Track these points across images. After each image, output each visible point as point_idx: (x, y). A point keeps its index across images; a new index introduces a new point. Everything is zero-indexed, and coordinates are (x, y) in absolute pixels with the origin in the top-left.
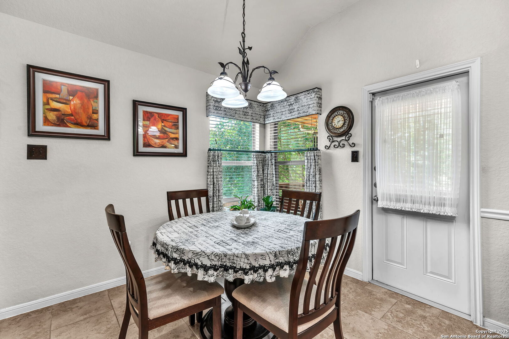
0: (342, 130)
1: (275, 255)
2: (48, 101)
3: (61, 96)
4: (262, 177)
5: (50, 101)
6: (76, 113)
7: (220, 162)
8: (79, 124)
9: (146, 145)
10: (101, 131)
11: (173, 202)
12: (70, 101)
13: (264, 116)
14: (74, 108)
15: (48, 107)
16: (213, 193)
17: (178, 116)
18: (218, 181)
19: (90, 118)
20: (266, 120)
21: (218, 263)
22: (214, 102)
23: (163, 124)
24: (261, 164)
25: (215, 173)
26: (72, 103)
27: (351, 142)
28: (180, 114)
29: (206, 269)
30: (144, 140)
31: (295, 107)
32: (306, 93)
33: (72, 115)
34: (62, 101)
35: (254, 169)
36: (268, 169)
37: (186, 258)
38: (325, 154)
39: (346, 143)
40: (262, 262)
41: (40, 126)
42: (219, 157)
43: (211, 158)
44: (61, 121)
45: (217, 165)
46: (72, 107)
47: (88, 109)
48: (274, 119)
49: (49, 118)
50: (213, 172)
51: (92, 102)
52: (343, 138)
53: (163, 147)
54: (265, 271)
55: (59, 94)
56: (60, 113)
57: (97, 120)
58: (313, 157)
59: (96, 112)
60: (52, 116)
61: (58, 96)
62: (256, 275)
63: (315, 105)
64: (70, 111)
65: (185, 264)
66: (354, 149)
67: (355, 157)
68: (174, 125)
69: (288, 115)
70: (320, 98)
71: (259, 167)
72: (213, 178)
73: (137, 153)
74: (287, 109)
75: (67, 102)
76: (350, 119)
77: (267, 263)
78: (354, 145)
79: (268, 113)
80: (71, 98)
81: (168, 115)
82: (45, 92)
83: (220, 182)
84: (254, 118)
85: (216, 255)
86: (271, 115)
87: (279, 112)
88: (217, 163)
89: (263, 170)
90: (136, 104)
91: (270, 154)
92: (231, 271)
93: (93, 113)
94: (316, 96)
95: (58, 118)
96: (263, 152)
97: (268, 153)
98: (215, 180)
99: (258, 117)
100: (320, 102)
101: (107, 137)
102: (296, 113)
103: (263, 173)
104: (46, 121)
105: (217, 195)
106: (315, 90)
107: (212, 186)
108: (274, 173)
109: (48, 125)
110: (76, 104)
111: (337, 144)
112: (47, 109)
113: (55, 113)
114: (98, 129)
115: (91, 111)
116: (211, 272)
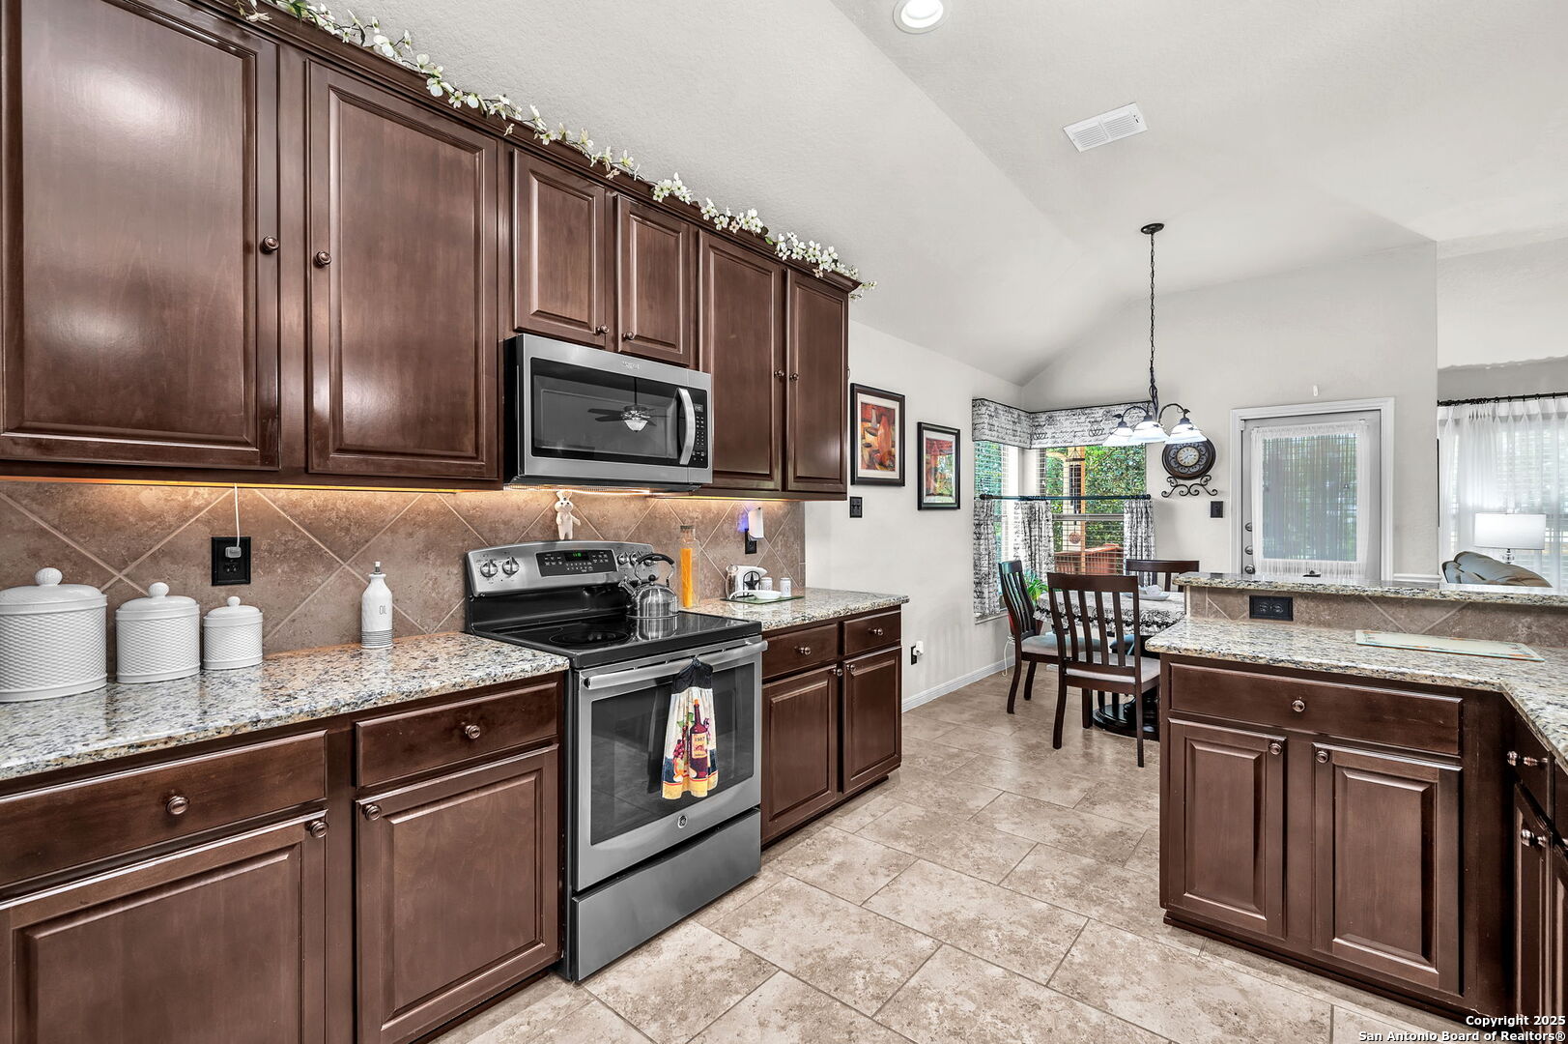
0: (1194, 470)
9: (928, 491)
13: (1032, 435)
17: (952, 442)
20: (1035, 441)
25: (990, 536)
27: (1210, 487)
28: (954, 440)
30: (927, 485)
38: (1161, 504)
39: (1200, 488)
50: (988, 533)
52: (1198, 481)
53: (941, 494)
66: (1216, 498)
67: (1217, 510)
72: (988, 544)
73: (921, 504)
74: (1086, 429)
76: (1209, 454)
78: (1215, 492)
81: (945, 442)
87: (1066, 432)
90: (921, 428)
91: (1043, 502)
101: (901, 481)
107: (987, 557)
108: (1051, 534)
111: (1185, 490)
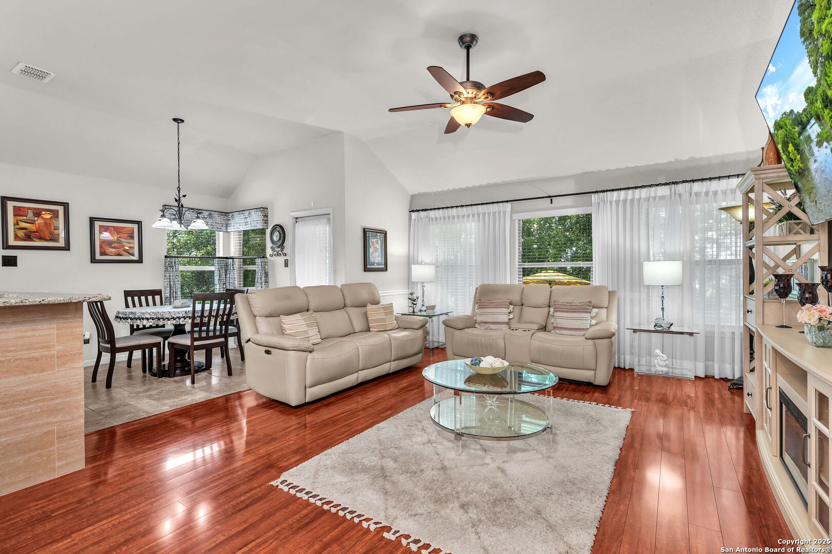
0: (279, 243)
1: (186, 313)
2: (17, 222)
3: (28, 218)
4: (224, 281)
5: (19, 222)
6: (40, 230)
7: (177, 268)
8: (41, 238)
9: (102, 254)
10: (62, 243)
11: (129, 299)
12: (35, 221)
13: (227, 224)
14: (39, 227)
15: (17, 227)
16: (170, 295)
17: (133, 228)
18: (175, 284)
19: (51, 233)
20: (228, 228)
21: (155, 317)
22: (170, 215)
23: (118, 236)
24: (223, 269)
25: (171, 277)
26: (37, 222)
27: (284, 252)
28: (135, 227)
29: (148, 319)
30: (100, 250)
31: (249, 220)
32: (255, 210)
33: (37, 232)
34: (28, 221)
35: (217, 273)
36: (230, 273)
37: (137, 317)
38: (270, 261)
39: (281, 253)
40: (178, 316)
41: (12, 242)
42: (176, 263)
43: (167, 264)
44: (28, 237)
45: (175, 270)
46: (37, 226)
47: (51, 226)
48: (251, 226)
49: (19, 235)
50: (170, 276)
51: (54, 222)
52: (280, 249)
53: (119, 255)
54: (180, 319)
55: (26, 216)
56: (27, 231)
57: (58, 235)
58: (260, 264)
59: (57, 228)
60: (21, 233)
61: (25, 218)
62: (175, 321)
63: (261, 221)
64: (35, 228)
65: (136, 320)
66: (286, 258)
67: (286, 264)
68: (130, 236)
69: (244, 227)
70: (266, 216)
71: (221, 272)
72: (170, 282)
73: (93, 260)
74: (243, 221)
75: (33, 222)
76: (283, 234)
77: (181, 315)
78: (286, 255)
79: (229, 222)
80: (36, 218)
81: (123, 228)
82: (15, 215)
83: (176, 285)
84: (214, 227)
85: (153, 313)
86: (232, 225)
88: (174, 268)
89: (226, 275)
90: (92, 220)
91: (231, 260)
92: (161, 320)
93: (55, 229)
94: (262, 214)
95: (26, 235)
96: (227, 258)
97: (230, 259)
98: (172, 283)
99: (219, 226)
100: (266, 219)
101: (67, 248)
102: (249, 225)
103: (226, 277)
104: (17, 237)
105: (174, 296)
106: (261, 209)
107: (169, 288)
108: (236, 277)
109: (18, 240)
110: (41, 223)
111: (276, 253)
112: (17, 228)
113: (24, 231)
114: (59, 242)
115: (53, 228)
116: (150, 320)
